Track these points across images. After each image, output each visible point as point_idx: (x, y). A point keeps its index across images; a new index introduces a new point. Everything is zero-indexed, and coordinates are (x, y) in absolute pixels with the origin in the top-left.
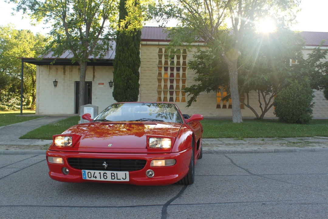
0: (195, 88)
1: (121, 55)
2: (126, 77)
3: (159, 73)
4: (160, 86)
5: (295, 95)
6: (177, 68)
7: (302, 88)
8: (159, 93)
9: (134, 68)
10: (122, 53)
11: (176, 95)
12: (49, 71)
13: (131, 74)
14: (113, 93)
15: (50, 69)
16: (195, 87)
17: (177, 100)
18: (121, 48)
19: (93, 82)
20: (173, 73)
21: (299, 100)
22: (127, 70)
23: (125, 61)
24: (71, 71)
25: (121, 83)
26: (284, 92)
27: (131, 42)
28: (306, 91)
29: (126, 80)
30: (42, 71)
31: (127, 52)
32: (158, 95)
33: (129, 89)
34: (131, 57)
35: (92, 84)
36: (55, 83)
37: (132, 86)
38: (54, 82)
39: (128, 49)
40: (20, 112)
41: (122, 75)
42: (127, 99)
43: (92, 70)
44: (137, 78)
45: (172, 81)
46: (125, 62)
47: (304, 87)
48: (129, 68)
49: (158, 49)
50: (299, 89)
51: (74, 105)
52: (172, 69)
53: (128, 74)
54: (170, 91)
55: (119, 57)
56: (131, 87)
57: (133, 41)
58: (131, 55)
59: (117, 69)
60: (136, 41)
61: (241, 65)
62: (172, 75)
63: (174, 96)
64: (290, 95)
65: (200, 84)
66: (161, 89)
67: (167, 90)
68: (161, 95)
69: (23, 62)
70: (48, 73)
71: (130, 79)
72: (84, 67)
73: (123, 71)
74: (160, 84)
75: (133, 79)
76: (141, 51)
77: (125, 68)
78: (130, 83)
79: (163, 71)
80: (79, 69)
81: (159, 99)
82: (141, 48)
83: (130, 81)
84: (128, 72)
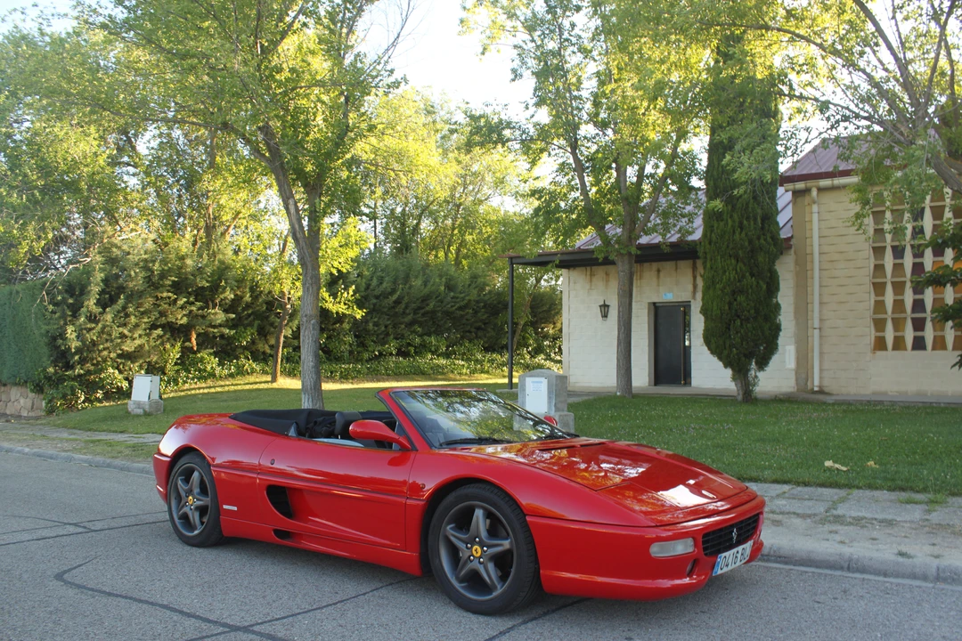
2: (728, 288)
3: (876, 266)
4: (879, 306)
6: (933, 245)
8: (879, 325)
9: (752, 261)
10: (718, 222)
11: (934, 331)
12: (591, 281)
13: (744, 276)
15: (592, 275)
17: (937, 346)
19: (692, 301)
20: (922, 264)
22: (731, 268)
23: (723, 244)
24: (640, 279)
25: (715, 304)
29: (727, 297)
30: (575, 283)
31: (731, 217)
32: (877, 330)
33: (738, 320)
34: (742, 230)
35: (692, 308)
36: (603, 309)
37: (746, 312)
38: (600, 306)
40: (506, 381)
41: (718, 283)
43: (689, 272)
45: (918, 288)
46: (725, 247)
48: (738, 261)
53: (733, 278)
54: (912, 319)
56: (745, 316)
58: (741, 225)
59: (707, 266)
62: (918, 268)
63: (929, 334)
66: (886, 313)
67: (903, 315)
68: (883, 331)
69: (512, 264)
70: (588, 287)
71: (741, 292)
72: (627, 267)
73: (720, 272)
74: (880, 298)
75: (750, 291)
76: (819, 208)
77: (725, 261)
78: (740, 304)
79: (889, 261)
80: (659, 271)
81: (880, 344)
82: (816, 199)
83: (739, 298)
84: (734, 272)
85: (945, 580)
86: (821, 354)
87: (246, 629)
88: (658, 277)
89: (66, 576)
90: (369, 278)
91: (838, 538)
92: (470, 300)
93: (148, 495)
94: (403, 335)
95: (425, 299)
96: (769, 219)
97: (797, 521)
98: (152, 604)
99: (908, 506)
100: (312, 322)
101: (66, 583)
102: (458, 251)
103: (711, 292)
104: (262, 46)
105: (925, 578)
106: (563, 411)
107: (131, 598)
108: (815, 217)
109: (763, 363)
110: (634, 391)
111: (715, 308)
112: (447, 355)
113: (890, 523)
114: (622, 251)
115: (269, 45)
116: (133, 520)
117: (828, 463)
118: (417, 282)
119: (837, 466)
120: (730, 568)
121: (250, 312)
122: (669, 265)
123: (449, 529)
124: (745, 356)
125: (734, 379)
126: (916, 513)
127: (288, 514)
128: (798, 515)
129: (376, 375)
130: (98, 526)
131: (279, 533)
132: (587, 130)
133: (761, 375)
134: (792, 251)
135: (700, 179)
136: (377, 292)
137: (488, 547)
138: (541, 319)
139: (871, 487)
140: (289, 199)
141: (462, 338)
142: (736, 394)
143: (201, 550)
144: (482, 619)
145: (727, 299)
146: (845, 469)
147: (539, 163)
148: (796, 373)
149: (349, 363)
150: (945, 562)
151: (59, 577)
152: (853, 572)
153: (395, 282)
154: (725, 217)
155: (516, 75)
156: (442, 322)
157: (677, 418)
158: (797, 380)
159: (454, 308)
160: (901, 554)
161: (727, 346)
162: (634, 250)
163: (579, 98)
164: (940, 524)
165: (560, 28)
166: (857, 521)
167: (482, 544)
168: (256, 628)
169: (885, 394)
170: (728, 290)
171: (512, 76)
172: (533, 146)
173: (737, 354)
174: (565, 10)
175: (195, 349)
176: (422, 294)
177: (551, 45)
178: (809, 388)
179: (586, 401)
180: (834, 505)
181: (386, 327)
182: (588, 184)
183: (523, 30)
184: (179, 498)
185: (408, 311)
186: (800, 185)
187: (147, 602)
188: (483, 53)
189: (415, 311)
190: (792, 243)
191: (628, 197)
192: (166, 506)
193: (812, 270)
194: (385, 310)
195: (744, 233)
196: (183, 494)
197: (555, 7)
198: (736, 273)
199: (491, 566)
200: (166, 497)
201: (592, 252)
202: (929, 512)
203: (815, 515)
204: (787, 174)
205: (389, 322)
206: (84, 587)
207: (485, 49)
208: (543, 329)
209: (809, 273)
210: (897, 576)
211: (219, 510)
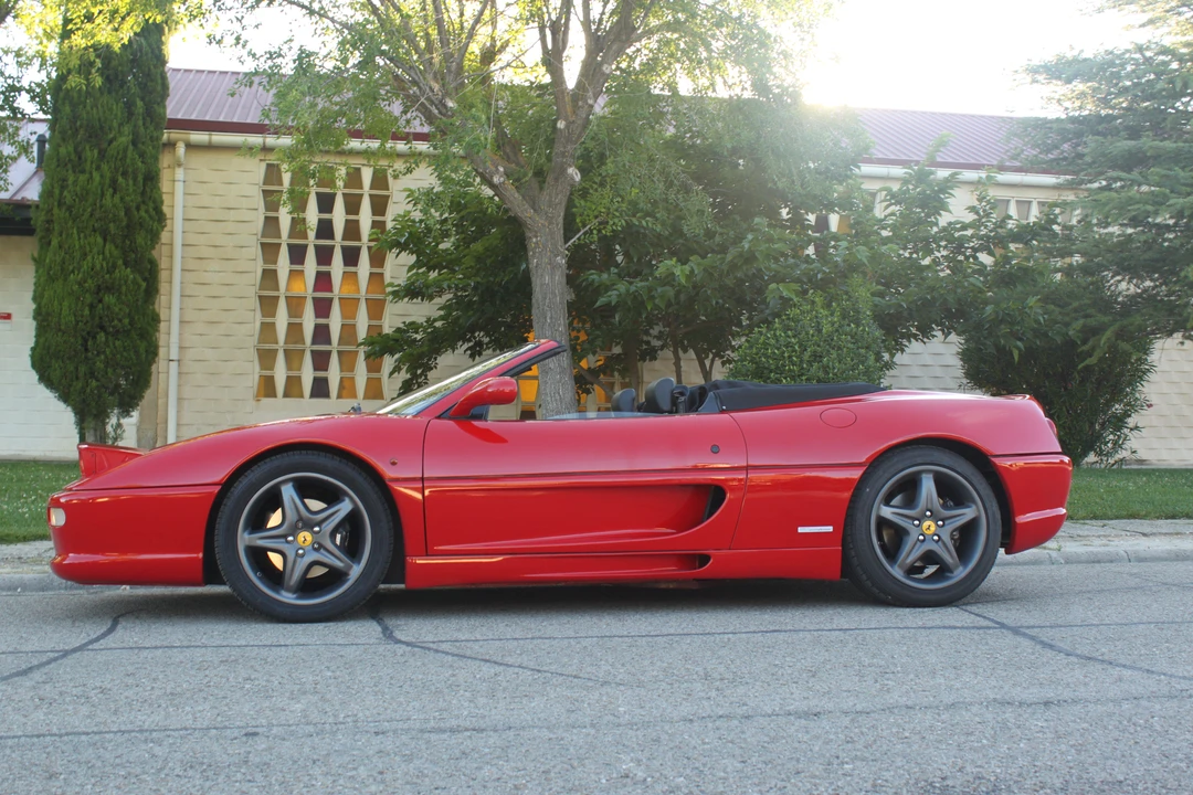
0: (419, 337)
1: (70, 182)
2: (90, 281)
3: (264, 271)
4: (268, 329)
5: (806, 356)
6: (344, 249)
7: (836, 325)
8: (267, 358)
9: (128, 242)
10: (74, 172)
11: (341, 371)
13: (114, 266)
14: (33, 349)
16: (417, 333)
17: (344, 392)
18: (71, 149)
20: (328, 275)
21: (821, 374)
22: (95, 250)
23: (84, 210)
25: (66, 303)
26: (761, 341)
27: (115, 124)
28: (852, 337)
29: (87, 295)
31: (98, 168)
32: (263, 367)
33: (102, 334)
34: (115, 192)
37: (116, 322)
39: (102, 154)
41: (73, 272)
42: (97, 380)
44: (144, 284)
45: (322, 308)
46: (87, 215)
47: (846, 322)
48: (105, 240)
49: (263, 166)
50: (824, 331)
52: (324, 256)
53: (98, 267)
54: (312, 351)
55: (57, 191)
56: (113, 327)
57: (128, 122)
58: (114, 184)
59: (49, 243)
60: (140, 123)
61: (584, 226)
62: (323, 281)
63: (334, 374)
64: (786, 355)
65: (435, 320)
66: (277, 342)
67: (299, 347)
68: (272, 368)
71: (109, 289)
73: (77, 255)
74: (269, 320)
75: (124, 288)
76: (185, 174)
77: (85, 237)
78: (108, 308)
79: (283, 263)
81: (267, 389)
82: (182, 160)
83: (106, 298)
84: (101, 257)
86: (180, 400)
109: (129, 403)
111: (65, 311)
133: (124, 422)
145: (89, 298)
148: (138, 429)
154: (88, 168)
161: (81, 374)
170: (90, 284)
195: (118, 196)
198: (104, 259)
209: (164, 273)
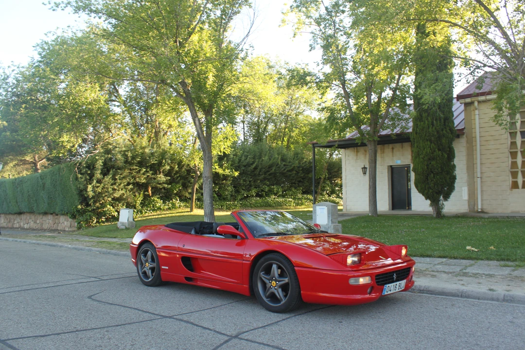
3: (511, 142)
4: (514, 164)
8: (514, 175)
9: (439, 142)
10: (420, 122)
12: (357, 155)
13: (435, 151)
15: (357, 152)
19: (410, 165)
22: (427, 147)
24: (383, 153)
25: (419, 165)
29: (426, 162)
30: (349, 156)
31: (427, 119)
32: (513, 178)
33: (432, 174)
35: (410, 168)
36: (364, 170)
37: (436, 170)
38: (362, 168)
43: (409, 149)
48: (431, 143)
51: (388, 198)
53: (429, 152)
55: (415, 129)
58: (432, 124)
66: (518, 168)
68: (516, 178)
69: (314, 148)
70: (355, 158)
71: (433, 159)
72: (373, 147)
73: (422, 149)
74: (515, 160)
75: (438, 158)
76: (479, 112)
77: (424, 143)
78: (433, 165)
79: (519, 139)
80: (393, 149)
81: (515, 185)
82: (477, 107)
83: (432, 163)
84: (429, 149)
85: (507, 301)
86: (482, 191)
87: (170, 317)
88: (393, 152)
89: (92, 297)
90: (240, 156)
91: (462, 282)
92: (294, 167)
93: (128, 265)
94: (259, 186)
95: (270, 167)
96: (448, 120)
97: (444, 275)
98: (130, 308)
99: (504, 268)
100: (209, 180)
101: (93, 300)
102: (288, 141)
103: (417, 159)
104: (180, 42)
105: (498, 300)
106: (336, 223)
107: (121, 306)
108: (477, 117)
109: (447, 197)
110: (378, 213)
111: (420, 168)
112: (283, 196)
113: (491, 276)
114: (370, 139)
115: (183, 41)
116: (121, 276)
117: (468, 248)
118: (266, 158)
119: (473, 249)
120: (392, 292)
121: (178, 175)
122: (398, 145)
123: (262, 274)
124: (436, 193)
125: (431, 205)
126: (507, 271)
127: (192, 270)
128: (445, 272)
129: (245, 207)
130: (105, 278)
131: (188, 279)
132: (349, 76)
133: (445, 203)
134: (465, 136)
135: (411, 99)
136: (245, 164)
137: (279, 281)
138: (334, 176)
139: (488, 259)
140: (195, 118)
141: (291, 186)
142: (432, 214)
143: (152, 288)
144: (276, 314)
146: (476, 250)
147: (326, 94)
148: (469, 202)
149: (231, 201)
150: (511, 293)
151: (90, 297)
152: (464, 298)
153: (254, 158)
154: (424, 119)
155: (312, 48)
156: (280, 178)
157: (398, 226)
158: (469, 205)
159: (286, 171)
160: (490, 290)
161: (427, 188)
162: (376, 138)
163: (346, 59)
164: (516, 276)
165: (334, 22)
166: (475, 275)
167: (276, 281)
168: (174, 317)
169: (518, 212)
170: (426, 158)
171: (310, 48)
172: (322, 85)
173: (432, 192)
174: (337, 12)
175: (151, 195)
176: (269, 164)
177: (330, 32)
178: (476, 210)
179: (353, 219)
180: (466, 268)
181: (250, 182)
182: (351, 104)
183: (314, 24)
184: (142, 264)
185: (261, 173)
186: (468, 100)
187: (128, 307)
188: (294, 37)
189: (265, 173)
190: (464, 131)
191: (373, 110)
192: (136, 268)
193: (476, 146)
194: (249, 173)
195: (434, 127)
196: (144, 262)
197: (331, 12)
198: (431, 149)
199: (280, 290)
200: (136, 264)
201: (355, 140)
202: (514, 270)
203: (454, 272)
204: (461, 94)
205: (251, 179)
206: (101, 301)
207: (295, 35)
208: (335, 181)
209: (474, 147)
210: (485, 299)
211: (160, 269)
